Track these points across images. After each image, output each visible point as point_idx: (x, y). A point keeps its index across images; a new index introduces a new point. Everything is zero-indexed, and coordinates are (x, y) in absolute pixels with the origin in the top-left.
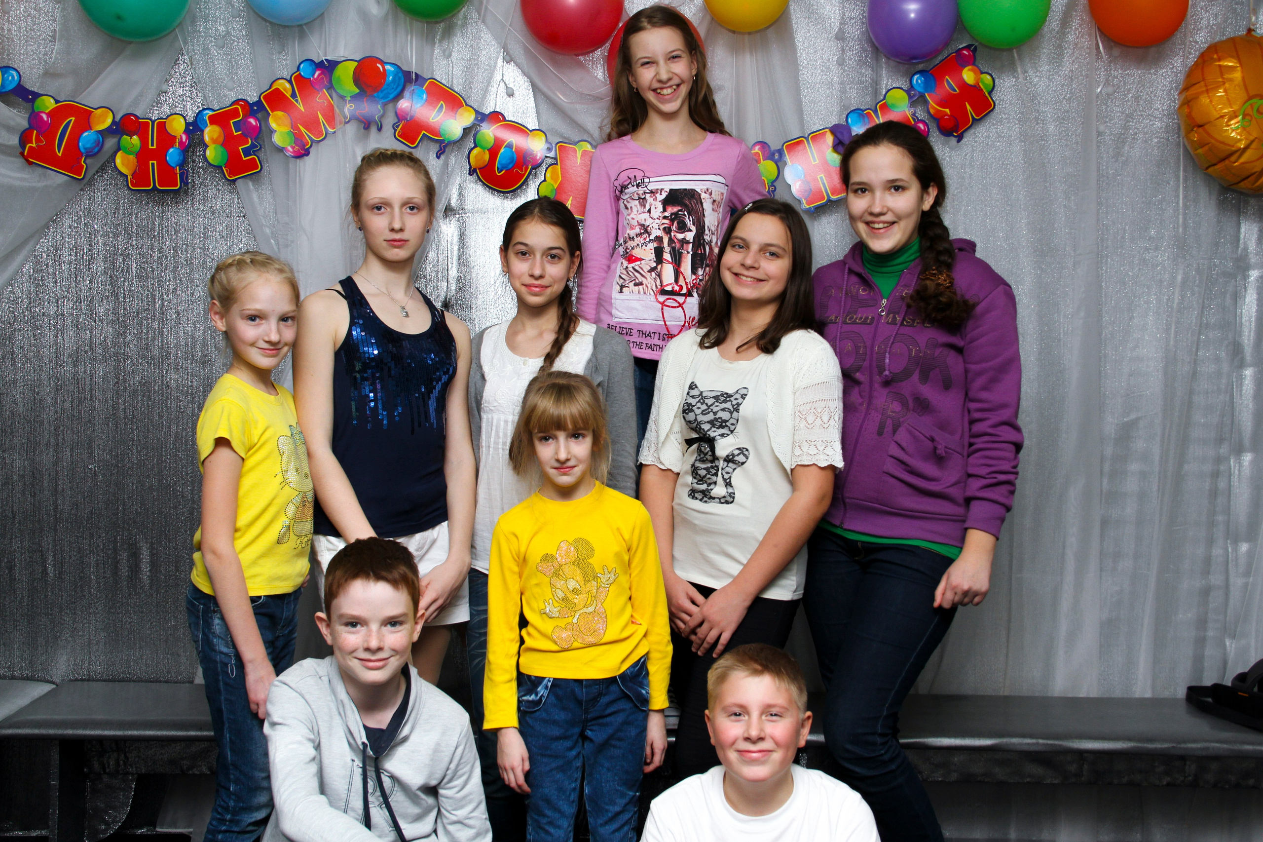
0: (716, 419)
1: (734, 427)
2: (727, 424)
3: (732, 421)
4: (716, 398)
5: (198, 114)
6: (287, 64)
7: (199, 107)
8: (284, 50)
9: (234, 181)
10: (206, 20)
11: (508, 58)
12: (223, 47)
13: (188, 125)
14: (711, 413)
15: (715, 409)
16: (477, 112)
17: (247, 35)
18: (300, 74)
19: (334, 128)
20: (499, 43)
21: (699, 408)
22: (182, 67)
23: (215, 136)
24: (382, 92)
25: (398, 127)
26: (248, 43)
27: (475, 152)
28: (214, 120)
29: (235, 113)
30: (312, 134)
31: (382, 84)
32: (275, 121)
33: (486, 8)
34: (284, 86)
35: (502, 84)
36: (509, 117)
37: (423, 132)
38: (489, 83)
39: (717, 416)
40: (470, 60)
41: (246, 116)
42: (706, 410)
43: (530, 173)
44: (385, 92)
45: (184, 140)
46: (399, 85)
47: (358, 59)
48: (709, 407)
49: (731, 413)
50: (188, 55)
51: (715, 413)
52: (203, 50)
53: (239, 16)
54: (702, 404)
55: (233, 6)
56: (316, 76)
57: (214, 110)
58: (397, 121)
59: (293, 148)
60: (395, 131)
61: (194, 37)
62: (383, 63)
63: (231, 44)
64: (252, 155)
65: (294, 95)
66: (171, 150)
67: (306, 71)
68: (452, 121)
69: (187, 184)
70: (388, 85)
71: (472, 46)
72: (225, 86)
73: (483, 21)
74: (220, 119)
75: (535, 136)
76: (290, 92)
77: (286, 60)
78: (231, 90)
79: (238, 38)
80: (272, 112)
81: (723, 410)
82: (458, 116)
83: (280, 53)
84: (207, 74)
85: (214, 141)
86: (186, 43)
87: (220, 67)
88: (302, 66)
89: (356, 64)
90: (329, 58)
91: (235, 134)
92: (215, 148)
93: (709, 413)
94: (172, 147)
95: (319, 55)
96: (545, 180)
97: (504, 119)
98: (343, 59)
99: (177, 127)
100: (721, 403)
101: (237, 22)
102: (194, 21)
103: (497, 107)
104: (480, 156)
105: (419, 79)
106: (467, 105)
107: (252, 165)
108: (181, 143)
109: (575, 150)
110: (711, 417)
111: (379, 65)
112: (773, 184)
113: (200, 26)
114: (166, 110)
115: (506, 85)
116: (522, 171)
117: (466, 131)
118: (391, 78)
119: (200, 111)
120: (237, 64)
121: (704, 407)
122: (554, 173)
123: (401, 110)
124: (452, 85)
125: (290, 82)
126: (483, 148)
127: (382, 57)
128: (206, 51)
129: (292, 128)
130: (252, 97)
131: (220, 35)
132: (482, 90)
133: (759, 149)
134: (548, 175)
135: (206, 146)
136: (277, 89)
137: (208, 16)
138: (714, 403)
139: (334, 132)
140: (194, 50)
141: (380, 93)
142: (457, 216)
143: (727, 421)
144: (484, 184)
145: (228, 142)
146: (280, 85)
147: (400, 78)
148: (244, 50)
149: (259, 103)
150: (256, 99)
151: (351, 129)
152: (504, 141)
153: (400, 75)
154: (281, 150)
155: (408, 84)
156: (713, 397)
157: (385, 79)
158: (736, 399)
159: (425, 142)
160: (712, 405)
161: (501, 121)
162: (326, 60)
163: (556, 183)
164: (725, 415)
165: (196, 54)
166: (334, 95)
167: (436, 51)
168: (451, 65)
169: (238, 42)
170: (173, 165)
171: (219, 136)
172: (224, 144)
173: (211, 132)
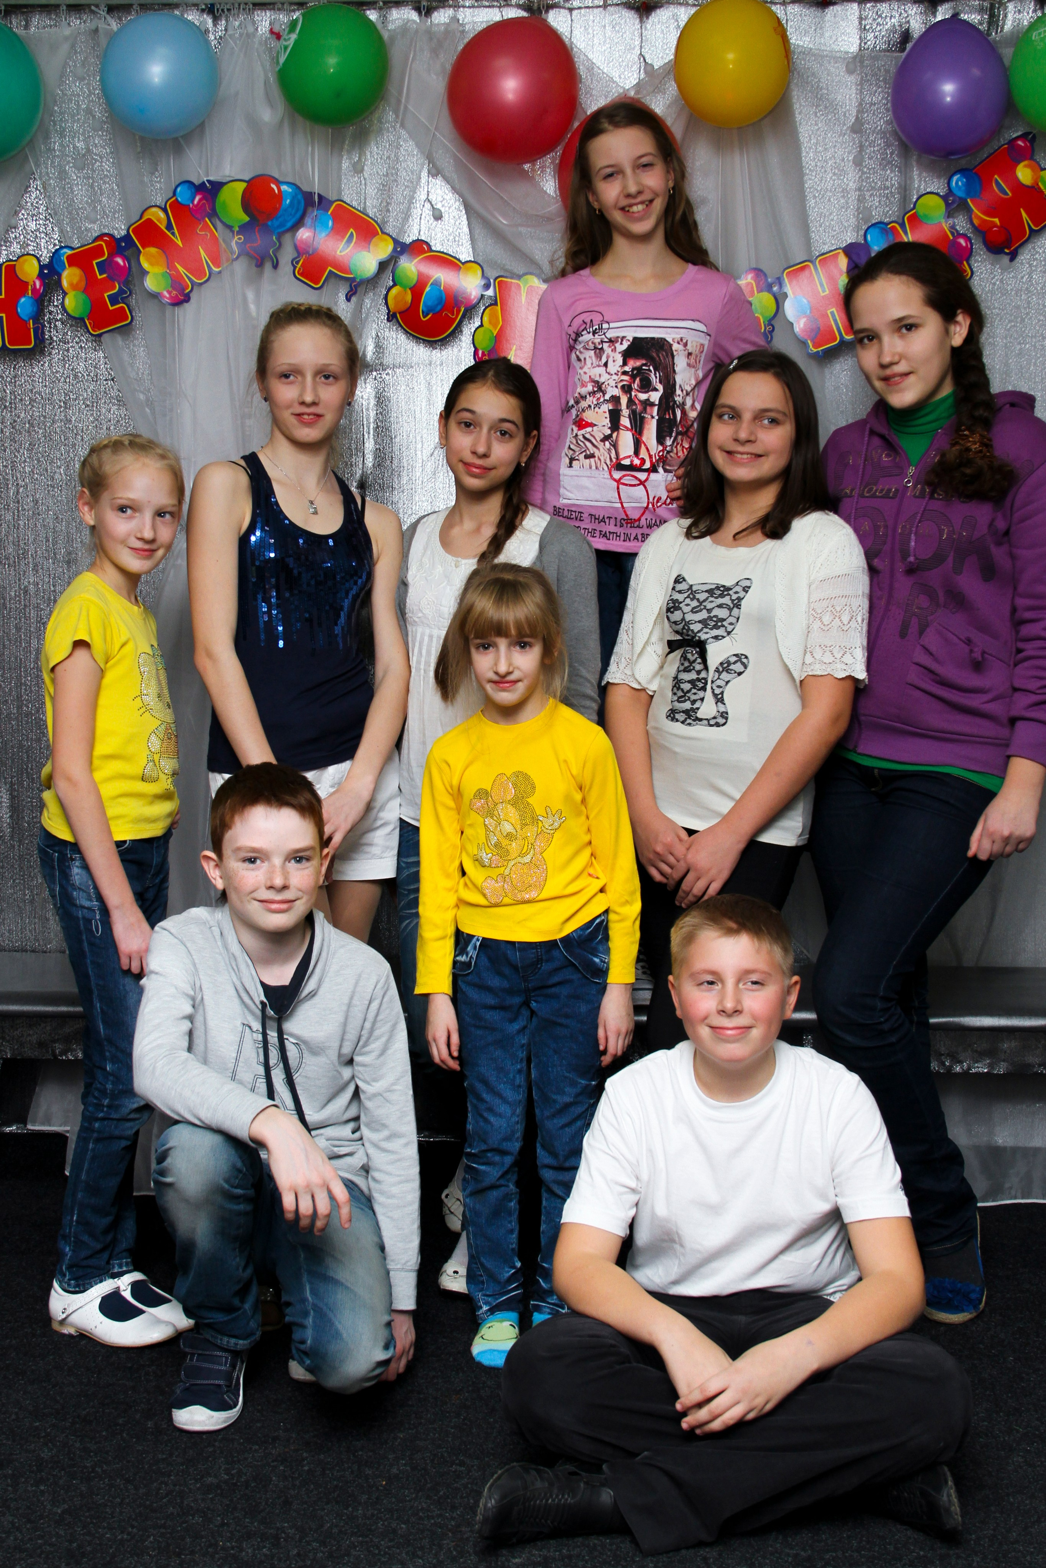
0: (710, 618)
1: (732, 627)
2: (724, 623)
3: (731, 620)
4: (710, 592)
5: (54, 254)
6: (161, 188)
7: (55, 245)
8: (157, 170)
9: (100, 335)
10: (62, 135)
11: (434, 171)
12: (83, 169)
13: (42, 267)
14: (705, 611)
15: (709, 606)
16: (396, 242)
17: (112, 153)
18: (177, 199)
19: (218, 267)
20: (422, 153)
21: (687, 605)
22: (34, 196)
23: (75, 281)
24: (277, 219)
25: (297, 263)
26: (113, 163)
27: (394, 291)
28: (73, 260)
29: (98, 251)
30: (193, 275)
31: (278, 210)
32: (148, 260)
33: (406, 107)
34: (158, 216)
35: (427, 205)
36: (436, 246)
37: (330, 268)
38: (410, 202)
39: (712, 615)
40: (387, 175)
41: (112, 255)
42: (698, 607)
43: (463, 316)
44: (280, 220)
45: (38, 287)
46: (297, 210)
47: (247, 179)
48: (701, 603)
49: (730, 610)
50: (41, 179)
51: (709, 611)
52: (59, 173)
53: (102, 129)
54: (692, 600)
55: (94, 117)
56: (196, 202)
57: (72, 248)
58: (296, 255)
59: (168, 292)
60: (295, 268)
61: (48, 158)
62: (278, 183)
63: (93, 165)
64: (119, 303)
65: (169, 227)
66: (23, 300)
67: (184, 195)
68: (365, 253)
69: (43, 340)
70: (286, 210)
71: (389, 158)
72: (87, 218)
73: (403, 126)
74: (80, 259)
75: (468, 269)
76: (165, 222)
77: (160, 182)
78: (94, 223)
79: (101, 157)
80: (144, 247)
81: (720, 606)
82: (371, 247)
83: (153, 174)
84: (64, 203)
85: (74, 287)
86: (38, 165)
87: (80, 193)
88: (179, 190)
89: (244, 185)
90: (211, 178)
91: (99, 277)
92: (75, 296)
93: (701, 610)
94: (23, 295)
95: (199, 176)
96: (481, 325)
97: (430, 249)
98: (228, 179)
99: (30, 271)
100: (716, 598)
101: (99, 136)
102: (47, 137)
103: (422, 233)
104: (400, 296)
105: (323, 202)
106: (383, 233)
107: (121, 315)
108: (34, 290)
109: (519, 286)
110: (704, 615)
111: (273, 186)
112: (770, 322)
113: (55, 143)
114: (16, 248)
115: (432, 206)
116: (453, 314)
117: (383, 266)
118: (288, 201)
119: (57, 250)
120: (101, 189)
121: (695, 603)
122: (493, 317)
123: (301, 241)
124: (365, 208)
125: (165, 210)
126: (404, 286)
127: (276, 175)
128: (63, 175)
129: (168, 268)
130: (119, 229)
131: (79, 154)
132: (403, 213)
133: (752, 278)
134: (485, 318)
135: (65, 294)
136: (149, 220)
137: (64, 130)
138: (707, 599)
139: (220, 272)
140: (47, 174)
141: (274, 221)
142: (374, 373)
143: (725, 620)
144: (406, 332)
145: (90, 286)
146: (153, 214)
147: (299, 202)
148: (109, 171)
149: (127, 238)
150: (123, 233)
151: (240, 267)
152: (429, 278)
153: (300, 197)
154: (155, 296)
155: (310, 209)
156: (706, 591)
157: (281, 204)
158: (736, 593)
159: (332, 280)
160: (704, 601)
161: (425, 252)
162: (208, 181)
163: (495, 326)
164: (722, 613)
165: (50, 178)
166: (219, 224)
167: (345, 164)
168: (363, 182)
169: (101, 162)
170: (25, 318)
171: (80, 281)
172: (85, 291)
173: (70, 276)
